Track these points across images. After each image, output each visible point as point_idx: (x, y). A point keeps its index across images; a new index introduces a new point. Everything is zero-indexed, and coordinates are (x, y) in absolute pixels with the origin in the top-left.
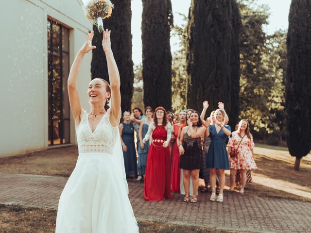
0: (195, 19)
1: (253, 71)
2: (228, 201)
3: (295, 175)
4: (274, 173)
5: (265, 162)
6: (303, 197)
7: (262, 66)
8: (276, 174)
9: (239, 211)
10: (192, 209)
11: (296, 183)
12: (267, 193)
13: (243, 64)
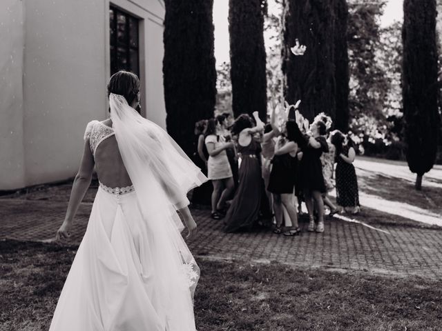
0: (290, 6)
1: (365, 71)
2: (330, 230)
3: (416, 196)
4: (391, 194)
5: (381, 181)
6: (422, 223)
7: (377, 65)
8: (393, 195)
9: (343, 244)
10: (284, 242)
11: (416, 205)
12: (380, 219)
13: (353, 61)
